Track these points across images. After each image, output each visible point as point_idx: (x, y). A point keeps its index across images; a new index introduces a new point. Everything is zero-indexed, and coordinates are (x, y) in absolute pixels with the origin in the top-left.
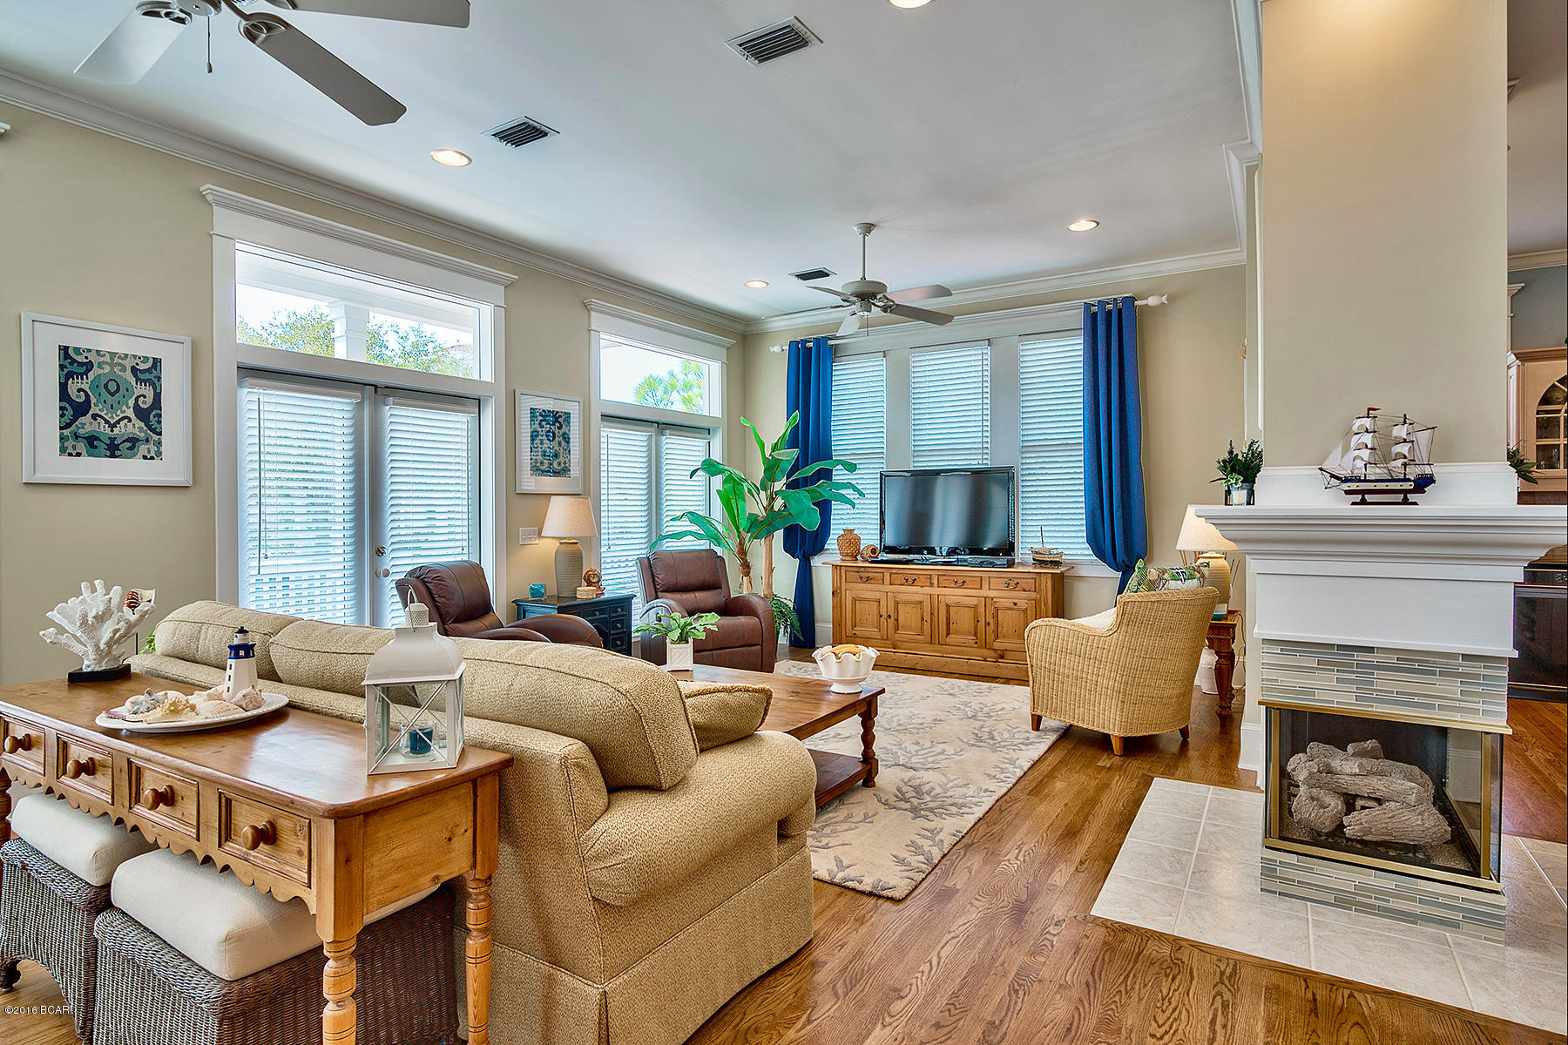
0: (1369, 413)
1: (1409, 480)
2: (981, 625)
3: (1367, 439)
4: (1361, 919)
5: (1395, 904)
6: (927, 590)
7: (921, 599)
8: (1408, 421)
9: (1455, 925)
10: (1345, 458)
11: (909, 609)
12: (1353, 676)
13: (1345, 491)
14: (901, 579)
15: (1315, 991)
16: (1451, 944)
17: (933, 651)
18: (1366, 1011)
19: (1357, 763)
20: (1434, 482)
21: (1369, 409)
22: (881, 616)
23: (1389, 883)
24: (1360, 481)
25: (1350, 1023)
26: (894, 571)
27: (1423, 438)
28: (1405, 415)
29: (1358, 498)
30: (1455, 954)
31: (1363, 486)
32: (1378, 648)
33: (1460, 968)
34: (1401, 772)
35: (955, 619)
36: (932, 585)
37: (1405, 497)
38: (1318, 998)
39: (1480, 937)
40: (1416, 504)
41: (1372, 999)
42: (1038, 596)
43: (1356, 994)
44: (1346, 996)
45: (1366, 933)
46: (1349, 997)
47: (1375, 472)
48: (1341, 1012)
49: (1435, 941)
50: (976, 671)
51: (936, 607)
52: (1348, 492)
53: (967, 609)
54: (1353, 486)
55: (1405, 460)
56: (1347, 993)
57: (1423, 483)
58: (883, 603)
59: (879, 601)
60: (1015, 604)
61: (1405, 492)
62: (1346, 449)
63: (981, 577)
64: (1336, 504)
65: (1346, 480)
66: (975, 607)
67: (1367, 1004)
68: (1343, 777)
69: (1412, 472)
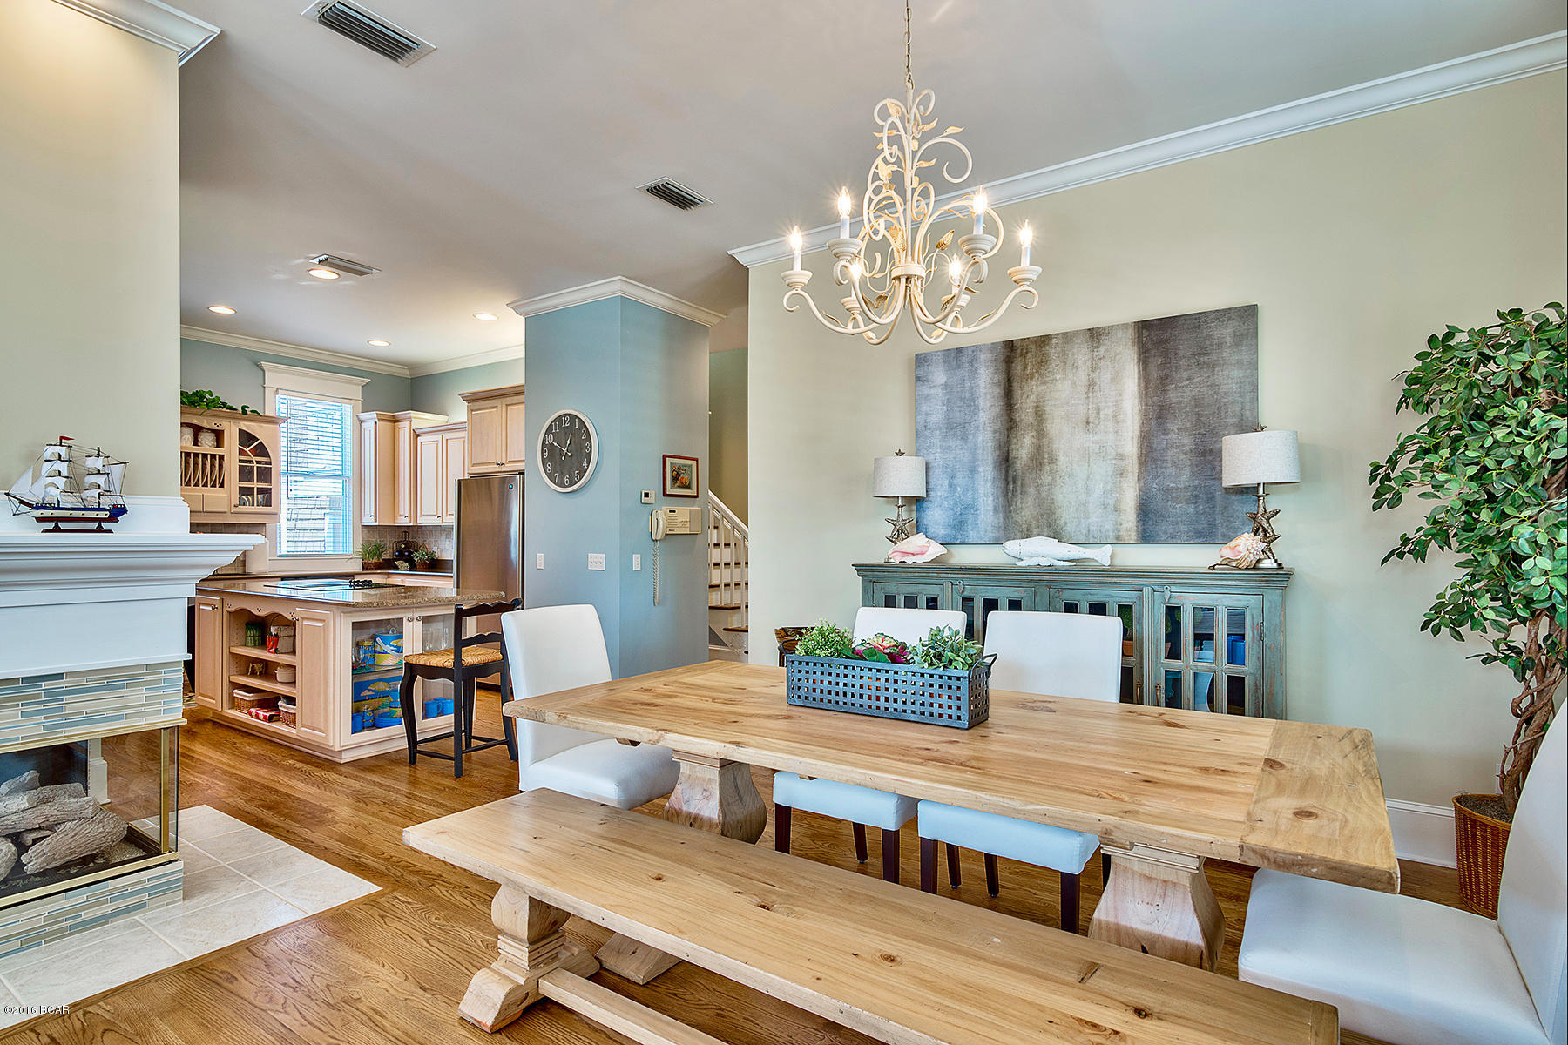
0: (61, 442)
1: (105, 510)
3: (63, 467)
4: (53, 947)
5: (86, 915)
8: (101, 454)
9: (141, 906)
10: (36, 485)
12: (41, 707)
13: (36, 518)
15: (49, 1033)
16: (144, 923)
18: (106, 1016)
19: (26, 797)
20: (126, 511)
21: (62, 438)
23: (80, 898)
24: (54, 508)
25: (99, 1035)
27: (116, 471)
28: (99, 448)
29: (51, 525)
30: (151, 929)
31: (58, 513)
32: (66, 673)
33: (160, 936)
34: (65, 793)
37: (100, 526)
38: (55, 1036)
39: (163, 906)
40: (110, 532)
41: (106, 1004)
43: (89, 1009)
44: (81, 1017)
45: (67, 956)
46: (84, 1015)
47: (68, 500)
48: (84, 1032)
49: (130, 928)
52: (39, 520)
54: (47, 513)
55: (100, 491)
56: (80, 1014)
57: (117, 512)
61: (100, 520)
62: (36, 478)
64: (27, 532)
65: (37, 507)
67: (104, 1010)
68: (9, 817)
69: (107, 502)
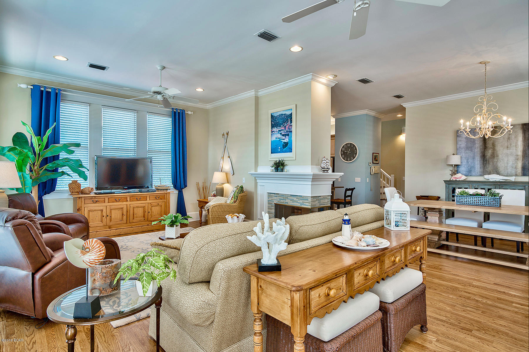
0: (324, 158)
2: (146, 213)
6: (125, 203)
7: (122, 207)
11: (117, 211)
12: (319, 201)
14: (113, 200)
17: (127, 226)
22: (103, 216)
24: (324, 168)
26: (110, 197)
29: (324, 171)
32: (321, 196)
35: (136, 212)
36: (127, 201)
42: (166, 200)
50: (145, 230)
51: (129, 209)
53: (141, 208)
58: (104, 211)
59: (102, 211)
60: (158, 204)
61: (328, 170)
63: (146, 196)
66: (144, 207)
